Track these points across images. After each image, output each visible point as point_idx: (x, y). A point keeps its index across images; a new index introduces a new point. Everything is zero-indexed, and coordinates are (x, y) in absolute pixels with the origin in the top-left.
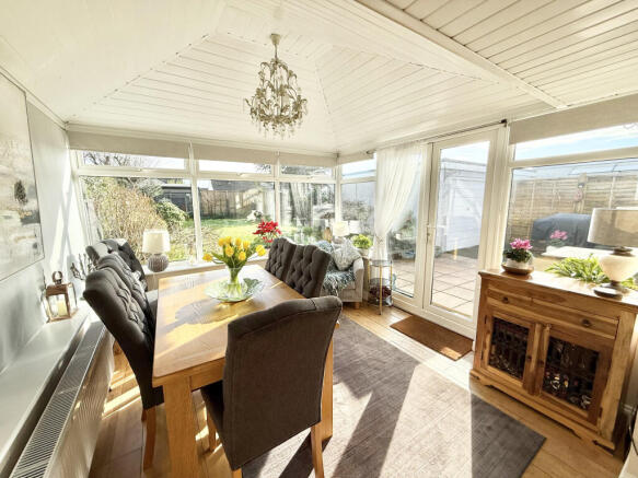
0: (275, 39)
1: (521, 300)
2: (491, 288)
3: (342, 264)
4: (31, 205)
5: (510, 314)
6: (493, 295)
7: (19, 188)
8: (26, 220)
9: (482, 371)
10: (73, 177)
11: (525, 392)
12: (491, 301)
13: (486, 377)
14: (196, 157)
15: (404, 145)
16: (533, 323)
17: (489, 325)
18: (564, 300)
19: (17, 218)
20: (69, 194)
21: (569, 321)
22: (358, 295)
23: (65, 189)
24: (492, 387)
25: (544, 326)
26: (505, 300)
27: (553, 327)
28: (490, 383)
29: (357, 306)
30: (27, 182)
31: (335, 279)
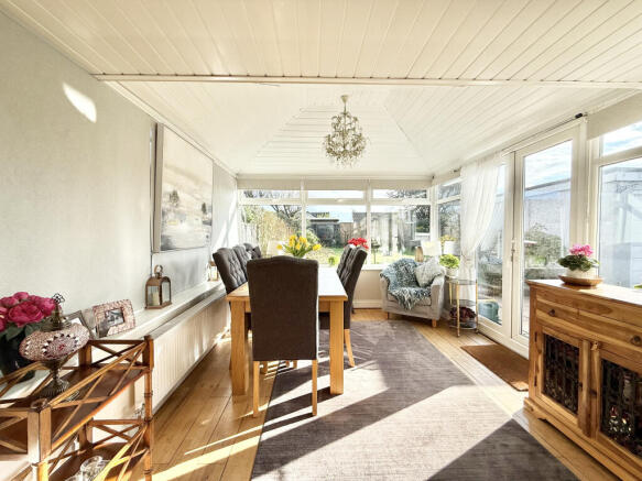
0: (344, 98)
1: (567, 312)
2: (540, 299)
3: (423, 280)
4: (209, 215)
5: (557, 329)
6: (542, 307)
7: (204, 206)
8: (204, 223)
9: (536, 400)
10: (237, 205)
11: (580, 432)
12: (540, 314)
13: (540, 408)
14: (306, 189)
15: (485, 159)
16: (581, 340)
17: (540, 344)
18: (610, 311)
19: (200, 221)
20: (233, 215)
21: (618, 338)
22: (434, 313)
23: (231, 212)
24: (545, 421)
25: (591, 344)
26: (553, 313)
27: (601, 345)
28: (544, 416)
29: (434, 324)
30: (208, 204)
31: (409, 292)
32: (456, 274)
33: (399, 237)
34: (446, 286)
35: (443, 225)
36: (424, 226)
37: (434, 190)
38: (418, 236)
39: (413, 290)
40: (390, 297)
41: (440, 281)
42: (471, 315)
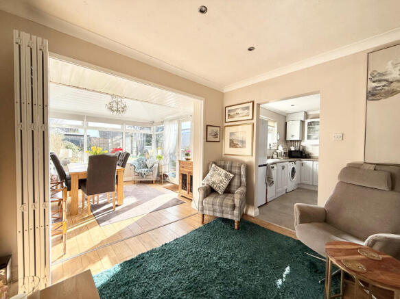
2: (181, 165)
3: (149, 166)
11: (187, 194)
14: (87, 121)
16: (187, 172)
22: (154, 177)
26: (183, 167)
29: (154, 182)
31: (144, 171)
32: (162, 163)
33: (137, 147)
34: (159, 167)
35: (157, 141)
36: (149, 142)
37: (154, 128)
38: (146, 147)
39: (146, 170)
40: (136, 174)
41: (156, 165)
42: (167, 176)
